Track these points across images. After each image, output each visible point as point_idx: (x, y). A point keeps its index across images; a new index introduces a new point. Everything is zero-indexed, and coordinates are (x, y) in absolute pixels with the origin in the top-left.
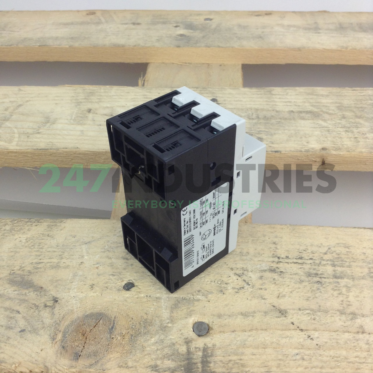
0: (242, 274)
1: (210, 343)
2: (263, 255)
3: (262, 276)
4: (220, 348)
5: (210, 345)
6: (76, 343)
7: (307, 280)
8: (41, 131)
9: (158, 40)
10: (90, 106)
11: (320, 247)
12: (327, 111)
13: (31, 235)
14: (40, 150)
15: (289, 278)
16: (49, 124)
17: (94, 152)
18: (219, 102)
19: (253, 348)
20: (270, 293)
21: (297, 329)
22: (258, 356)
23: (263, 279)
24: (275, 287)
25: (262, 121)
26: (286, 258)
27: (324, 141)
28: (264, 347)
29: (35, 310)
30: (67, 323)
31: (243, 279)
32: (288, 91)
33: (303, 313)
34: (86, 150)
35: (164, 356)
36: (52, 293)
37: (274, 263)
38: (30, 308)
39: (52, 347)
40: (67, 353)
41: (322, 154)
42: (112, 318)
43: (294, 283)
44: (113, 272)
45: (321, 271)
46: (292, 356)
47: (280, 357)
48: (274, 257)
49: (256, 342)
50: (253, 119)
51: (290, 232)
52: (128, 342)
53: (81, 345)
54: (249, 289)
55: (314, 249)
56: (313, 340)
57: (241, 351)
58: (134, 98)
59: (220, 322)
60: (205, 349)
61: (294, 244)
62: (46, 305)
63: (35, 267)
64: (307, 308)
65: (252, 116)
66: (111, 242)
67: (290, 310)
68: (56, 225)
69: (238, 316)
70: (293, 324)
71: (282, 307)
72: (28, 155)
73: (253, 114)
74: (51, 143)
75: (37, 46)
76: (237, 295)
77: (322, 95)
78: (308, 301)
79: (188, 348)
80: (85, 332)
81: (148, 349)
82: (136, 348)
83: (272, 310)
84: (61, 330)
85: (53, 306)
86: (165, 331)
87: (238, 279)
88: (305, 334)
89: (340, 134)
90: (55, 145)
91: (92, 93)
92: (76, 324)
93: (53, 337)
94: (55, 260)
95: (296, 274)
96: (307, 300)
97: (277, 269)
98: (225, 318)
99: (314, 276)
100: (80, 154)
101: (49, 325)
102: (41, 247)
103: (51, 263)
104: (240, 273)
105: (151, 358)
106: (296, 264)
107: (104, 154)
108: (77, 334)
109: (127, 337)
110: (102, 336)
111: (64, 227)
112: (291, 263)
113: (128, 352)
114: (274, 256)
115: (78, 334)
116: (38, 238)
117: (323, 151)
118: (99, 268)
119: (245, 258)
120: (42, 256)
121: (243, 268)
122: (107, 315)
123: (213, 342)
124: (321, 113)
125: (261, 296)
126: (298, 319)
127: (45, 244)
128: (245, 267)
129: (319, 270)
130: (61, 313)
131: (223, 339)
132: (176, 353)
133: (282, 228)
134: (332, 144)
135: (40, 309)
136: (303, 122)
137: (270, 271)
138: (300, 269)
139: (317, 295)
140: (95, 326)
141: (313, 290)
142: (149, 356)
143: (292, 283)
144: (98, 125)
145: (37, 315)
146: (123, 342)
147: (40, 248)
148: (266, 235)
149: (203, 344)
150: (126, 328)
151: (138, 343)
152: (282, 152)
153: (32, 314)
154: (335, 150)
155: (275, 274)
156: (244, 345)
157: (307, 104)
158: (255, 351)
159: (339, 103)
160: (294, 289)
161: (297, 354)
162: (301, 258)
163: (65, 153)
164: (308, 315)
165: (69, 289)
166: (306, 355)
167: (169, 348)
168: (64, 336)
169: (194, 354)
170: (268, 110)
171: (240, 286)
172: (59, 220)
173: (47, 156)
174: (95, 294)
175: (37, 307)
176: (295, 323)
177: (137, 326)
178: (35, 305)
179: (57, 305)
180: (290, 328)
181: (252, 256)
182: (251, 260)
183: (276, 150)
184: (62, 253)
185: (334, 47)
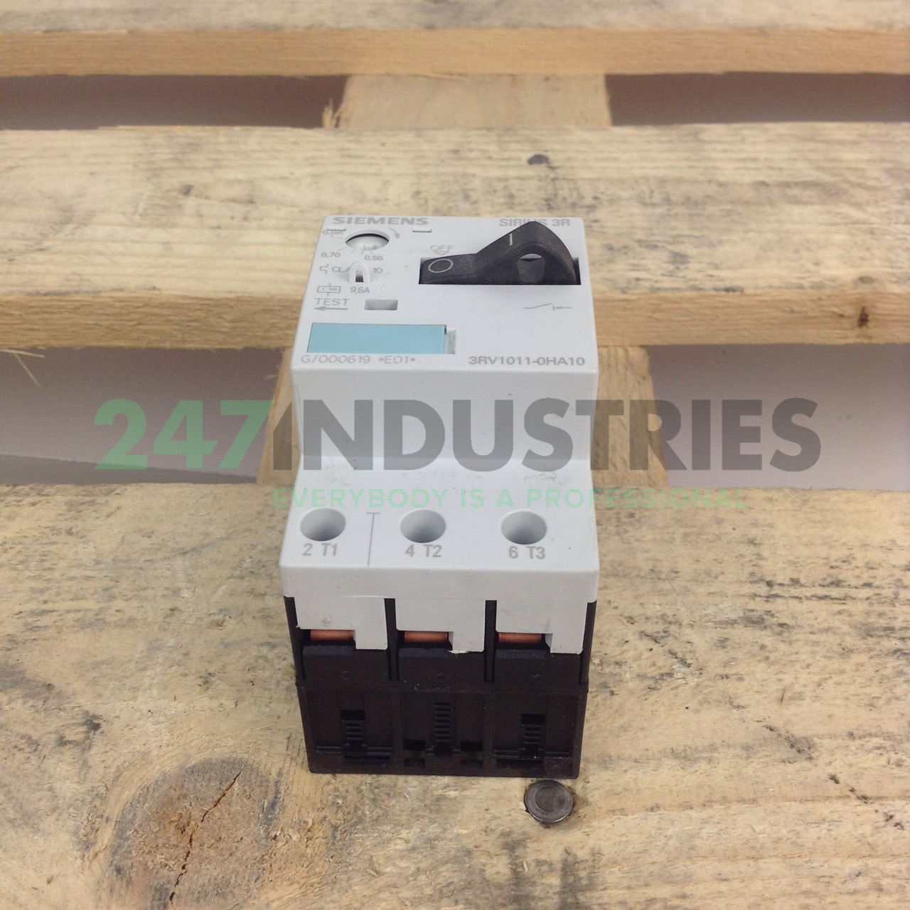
0: (664, 634)
1: (583, 848)
2: (721, 578)
3: (726, 639)
4: (615, 863)
5: (582, 854)
6: (159, 856)
7: (864, 646)
8: (47, 244)
9: (374, 13)
10: (188, 178)
11: (890, 549)
12: (861, 181)
13: (19, 533)
14: (45, 295)
15: (807, 644)
16: (70, 227)
17: (203, 299)
18: (555, 165)
19: (720, 860)
20: (755, 689)
21: (848, 797)
22: (736, 884)
23: (729, 648)
24: (769, 670)
25: (679, 210)
26: (792, 585)
27: (863, 259)
28: (754, 853)
29: (30, 755)
30: (127, 795)
31: (666, 648)
32: (745, 132)
33: (863, 745)
34: (179, 293)
35: (441, 891)
36: (81, 701)
37: (758, 599)
38: (12, 749)
39: (83, 869)
40: (130, 888)
41: (860, 293)
42: (270, 774)
43: (825, 657)
44: (270, 636)
45: (901, 618)
46: (843, 880)
47: (807, 885)
48: (756, 582)
49: (725, 839)
50: (654, 205)
51: (795, 510)
52: (323, 848)
53: (174, 863)
54: (689, 678)
55: (874, 556)
56: (902, 828)
57: (683, 868)
58: (314, 158)
59: (609, 780)
60: (568, 867)
61: (811, 544)
62: (62, 738)
63: (30, 624)
64: (873, 731)
65: (651, 197)
66: (260, 547)
67: (822, 737)
68: (92, 503)
69: (663, 759)
70: (837, 782)
71: (797, 731)
72: (11, 312)
73: (652, 192)
74: (77, 278)
75: (40, 33)
76: (654, 696)
77: (842, 143)
78: (873, 708)
79: (516, 865)
80: (185, 821)
81: (388, 870)
82: (350, 868)
83: (765, 740)
84: (111, 817)
85: (84, 741)
86: (438, 811)
87: (651, 650)
88: (877, 811)
89: (905, 239)
90: (88, 280)
91: (194, 146)
92: (156, 795)
93: (85, 839)
94: (91, 604)
95: (827, 630)
96: (871, 705)
97: (769, 617)
98: (625, 768)
99: (882, 633)
100: (161, 305)
101: (72, 802)
102: (47, 565)
103: (79, 611)
104: (658, 632)
105: (399, 898)
106: (823, 602)
107: (232, 307)
108: (161, 828)
109: (321, 834)
110: (241, 833)
111: (119, 508)
112: (807, 598)
113: (325, 882)
114: (754, 579)
115: (165, 828)
116: (37, 540)
117: (864, 285)
118: (224, 624)
119: (666, 586)
120: (50, 592)
121: (663, 617)
122: (256, 766)
123: (591, 843)
124: (845, 186)
125: (727, 699)
126: (851, 765)
127: (61, 558)
128: (670, 613)
129: (895, 618)
130: (109, 762)
131: (623, 832)
132: (479, 879)
133: (771, 500)
134: (886, 267)
135: (46, 752)
136: (796, 210)
137: (748, 624)
138: (838, 617)
139: (899, 691)
140: (219, 799)
141: (883, 675)
142: (391, 893)
143: (818, 658)
144: (212, 228)
145: (36, 770)
146: (309, 851)
147: (44, 570)
148: (723, 519)
149: (561, 849)
150: (314, 804)
151: (355, 851)
152: (747, 291)
153: (19, 768)
154: (896, 282)
155: (764, 633)
156: (691, 853)
157: (801, 165)
158: (727, 868)
159: (891, 161)
160: (828, 676)
161: (860, 873)
162: (837, 584)
163: (118, 304)
164: (879, 752)
165: (135, 689)
166: (888, 876)
167: (456, 867)
168: (120, 834)
169: (534, 883)
170: (696, 182)
171: (660, 668)
172: (103, 488)
173: (67, 315)
174: (215, 704)
175: (34, 744)
176: (840, 777)
177: (350, 798)
178: (29, 739)
179: (97, 737)
180: (827, 794)
181: (688, 581)
182: (688, 593)
183: (728, 284)
184: (111, 584)
185: (857, 25)
